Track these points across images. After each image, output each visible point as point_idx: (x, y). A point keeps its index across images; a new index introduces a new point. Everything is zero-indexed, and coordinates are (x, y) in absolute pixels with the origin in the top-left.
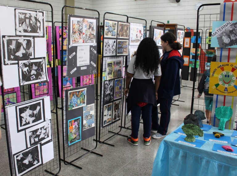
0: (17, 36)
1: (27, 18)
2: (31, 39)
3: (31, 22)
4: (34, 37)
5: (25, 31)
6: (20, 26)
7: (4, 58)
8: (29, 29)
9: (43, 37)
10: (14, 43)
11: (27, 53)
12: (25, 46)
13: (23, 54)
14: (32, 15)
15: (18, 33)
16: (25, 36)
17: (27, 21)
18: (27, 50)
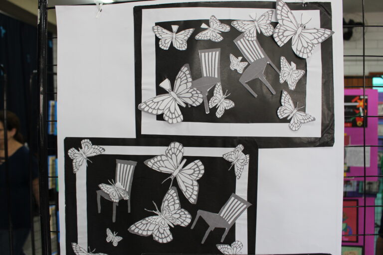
1: (210, 45)
5: (190, 113)
6: (160, 91)
8: (222, 103)
11: (202, 224)
12: (192, 195)
13: (176, 230)
14: (238, 26)
15: (151, 127)
16: (188, 141)
18: (200, 213)
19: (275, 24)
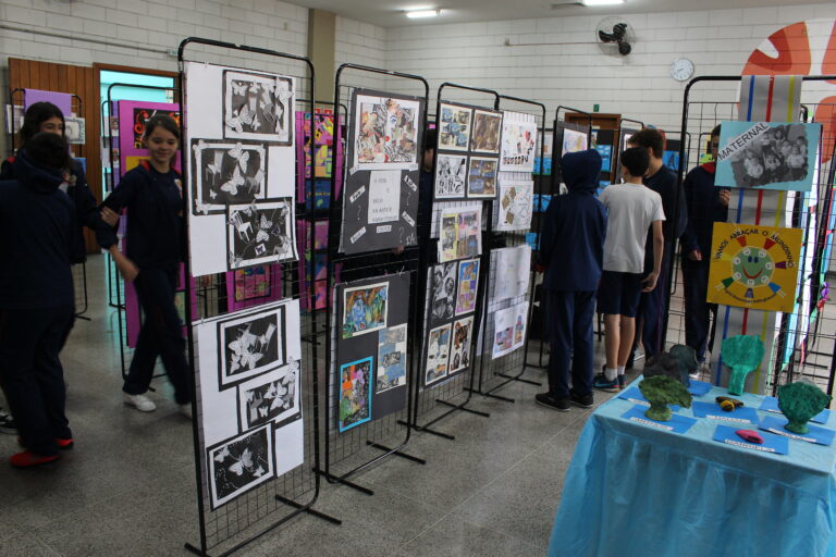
0: (226, 140)
1: (253, 95)
2: (260, 149)
3: (262, 106)
4: (266, 144)
5: (247, 128)
6: (234, 116)
7: (195, 196)
8: (257, 124)
9: (289, 144)
10: (219, 157)
11: (248, 183)
12: (244, 169)
13: (239, 187)
14: (265, 87)
15: (230, 134)
16: (245, 142)
17: (253, 101)
18: (249, 178)
19: (275, 87)
